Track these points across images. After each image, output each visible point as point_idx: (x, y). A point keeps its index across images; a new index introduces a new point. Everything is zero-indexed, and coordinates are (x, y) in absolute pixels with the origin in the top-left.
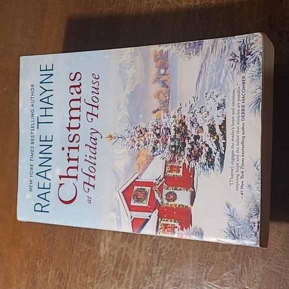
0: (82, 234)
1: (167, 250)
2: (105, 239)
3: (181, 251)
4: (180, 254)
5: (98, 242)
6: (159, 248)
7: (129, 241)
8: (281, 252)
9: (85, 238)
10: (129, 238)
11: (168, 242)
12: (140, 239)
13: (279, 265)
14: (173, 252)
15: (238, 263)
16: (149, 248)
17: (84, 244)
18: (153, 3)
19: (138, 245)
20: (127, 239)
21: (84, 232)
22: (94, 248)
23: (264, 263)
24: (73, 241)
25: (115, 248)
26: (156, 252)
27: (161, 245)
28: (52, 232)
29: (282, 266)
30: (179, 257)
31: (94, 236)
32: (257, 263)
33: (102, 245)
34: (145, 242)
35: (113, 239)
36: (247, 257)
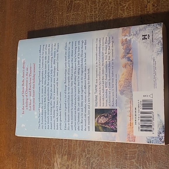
0: (42, 159)
1: (96, 162)
2: (57, 160)
3: (104, 162)
4: (104, 164)
5: (53, 162)
6: (91, 162)
7: (72, 160)
8: (165, 156)
9: (44, 161)
10: (71, 158)
11: (96, 158)
12: (79, 158)
13: (165, 164)
14: (100, 164)
15: (140, 166)
16: (85, 163)
17: (44, 165)
18: (70, 15)
19: (78, 162)
20: (71, 159)
21: (43, 158)
22: (51, 167)
23: (156, 164)
24: (37, 164)
25: (64, 165)
26: (89, 165)
27: (92, 160)
28: (24, 160)
29: (167, 164)
30: (104, 166)
31: (50, 159)
32: (151, 164)
33: (55, 164)
34: (82, 159)
35: (62, 160)
36: (145, 161)
